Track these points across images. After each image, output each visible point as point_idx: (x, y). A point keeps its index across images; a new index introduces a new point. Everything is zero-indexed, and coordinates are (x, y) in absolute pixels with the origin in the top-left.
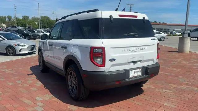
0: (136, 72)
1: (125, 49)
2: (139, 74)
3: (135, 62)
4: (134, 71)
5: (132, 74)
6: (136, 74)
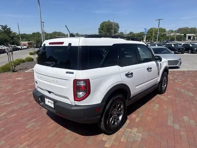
0: (50, 102)
2: (52, 105)
3: (50, 92)
4: (48, 100)
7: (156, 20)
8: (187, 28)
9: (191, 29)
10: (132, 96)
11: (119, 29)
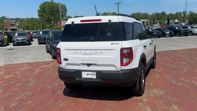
0: (89, 74)
1: (77, 51)
2: (92, 76)
3: (89, 65)
4: (86, 73)
5: (85, 75)
6: (89, 76)
7: (115, 4)
8: (140, 13)
9: (143, 14)
10: (147, 64)
11: (67, 12)
